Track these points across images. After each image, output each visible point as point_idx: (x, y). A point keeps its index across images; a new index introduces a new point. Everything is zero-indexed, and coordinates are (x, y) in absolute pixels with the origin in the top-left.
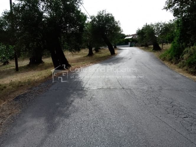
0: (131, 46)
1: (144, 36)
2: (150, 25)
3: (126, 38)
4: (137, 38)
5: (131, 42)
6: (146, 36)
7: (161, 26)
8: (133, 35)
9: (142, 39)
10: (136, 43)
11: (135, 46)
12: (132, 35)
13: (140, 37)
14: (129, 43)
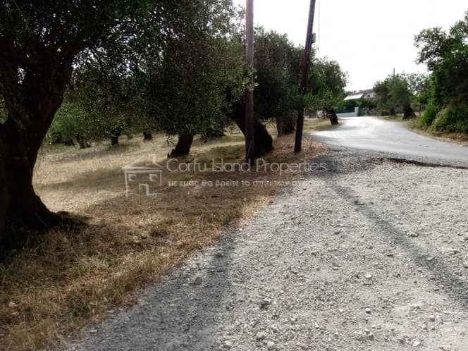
0: (360, 114)
1: (389, 94)
2: (400, 75)
3: (348, 98)
4: (372, 99)
5: (361, 107)
6: (391, 96)
7: (417, 80)
8: (365, 93)
9: (384, 101)
10: (370, 109)
11: (369, 114)
12: (361, 92)
13: (380, 97)
14: (357, 109)
